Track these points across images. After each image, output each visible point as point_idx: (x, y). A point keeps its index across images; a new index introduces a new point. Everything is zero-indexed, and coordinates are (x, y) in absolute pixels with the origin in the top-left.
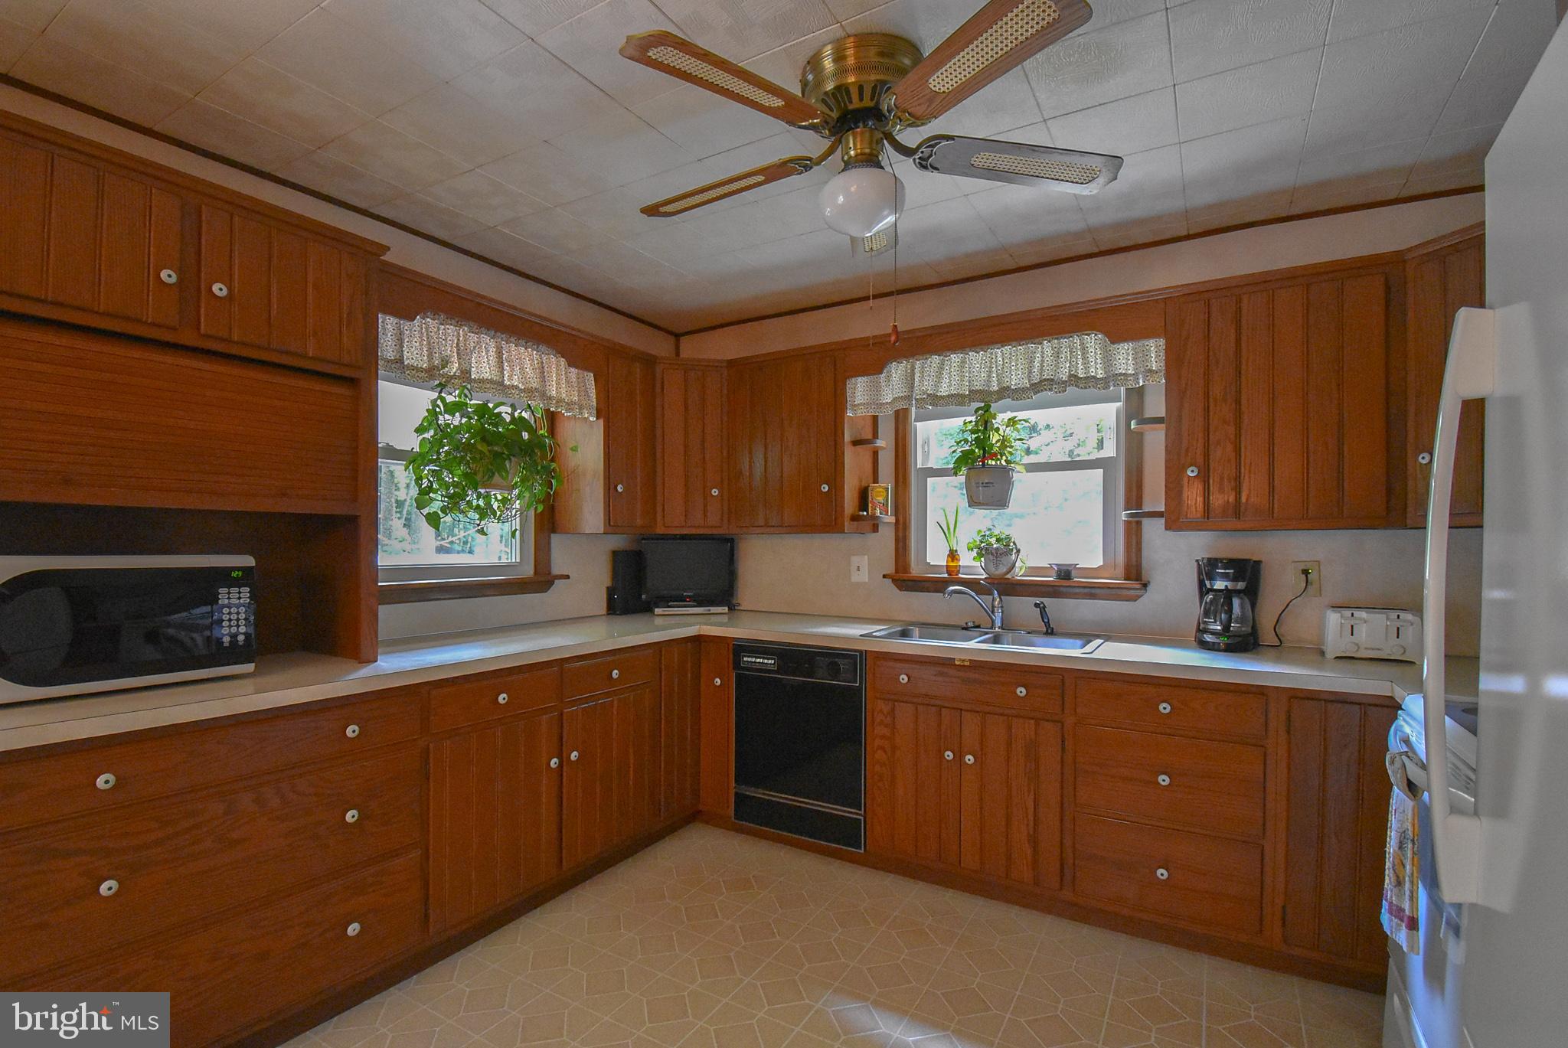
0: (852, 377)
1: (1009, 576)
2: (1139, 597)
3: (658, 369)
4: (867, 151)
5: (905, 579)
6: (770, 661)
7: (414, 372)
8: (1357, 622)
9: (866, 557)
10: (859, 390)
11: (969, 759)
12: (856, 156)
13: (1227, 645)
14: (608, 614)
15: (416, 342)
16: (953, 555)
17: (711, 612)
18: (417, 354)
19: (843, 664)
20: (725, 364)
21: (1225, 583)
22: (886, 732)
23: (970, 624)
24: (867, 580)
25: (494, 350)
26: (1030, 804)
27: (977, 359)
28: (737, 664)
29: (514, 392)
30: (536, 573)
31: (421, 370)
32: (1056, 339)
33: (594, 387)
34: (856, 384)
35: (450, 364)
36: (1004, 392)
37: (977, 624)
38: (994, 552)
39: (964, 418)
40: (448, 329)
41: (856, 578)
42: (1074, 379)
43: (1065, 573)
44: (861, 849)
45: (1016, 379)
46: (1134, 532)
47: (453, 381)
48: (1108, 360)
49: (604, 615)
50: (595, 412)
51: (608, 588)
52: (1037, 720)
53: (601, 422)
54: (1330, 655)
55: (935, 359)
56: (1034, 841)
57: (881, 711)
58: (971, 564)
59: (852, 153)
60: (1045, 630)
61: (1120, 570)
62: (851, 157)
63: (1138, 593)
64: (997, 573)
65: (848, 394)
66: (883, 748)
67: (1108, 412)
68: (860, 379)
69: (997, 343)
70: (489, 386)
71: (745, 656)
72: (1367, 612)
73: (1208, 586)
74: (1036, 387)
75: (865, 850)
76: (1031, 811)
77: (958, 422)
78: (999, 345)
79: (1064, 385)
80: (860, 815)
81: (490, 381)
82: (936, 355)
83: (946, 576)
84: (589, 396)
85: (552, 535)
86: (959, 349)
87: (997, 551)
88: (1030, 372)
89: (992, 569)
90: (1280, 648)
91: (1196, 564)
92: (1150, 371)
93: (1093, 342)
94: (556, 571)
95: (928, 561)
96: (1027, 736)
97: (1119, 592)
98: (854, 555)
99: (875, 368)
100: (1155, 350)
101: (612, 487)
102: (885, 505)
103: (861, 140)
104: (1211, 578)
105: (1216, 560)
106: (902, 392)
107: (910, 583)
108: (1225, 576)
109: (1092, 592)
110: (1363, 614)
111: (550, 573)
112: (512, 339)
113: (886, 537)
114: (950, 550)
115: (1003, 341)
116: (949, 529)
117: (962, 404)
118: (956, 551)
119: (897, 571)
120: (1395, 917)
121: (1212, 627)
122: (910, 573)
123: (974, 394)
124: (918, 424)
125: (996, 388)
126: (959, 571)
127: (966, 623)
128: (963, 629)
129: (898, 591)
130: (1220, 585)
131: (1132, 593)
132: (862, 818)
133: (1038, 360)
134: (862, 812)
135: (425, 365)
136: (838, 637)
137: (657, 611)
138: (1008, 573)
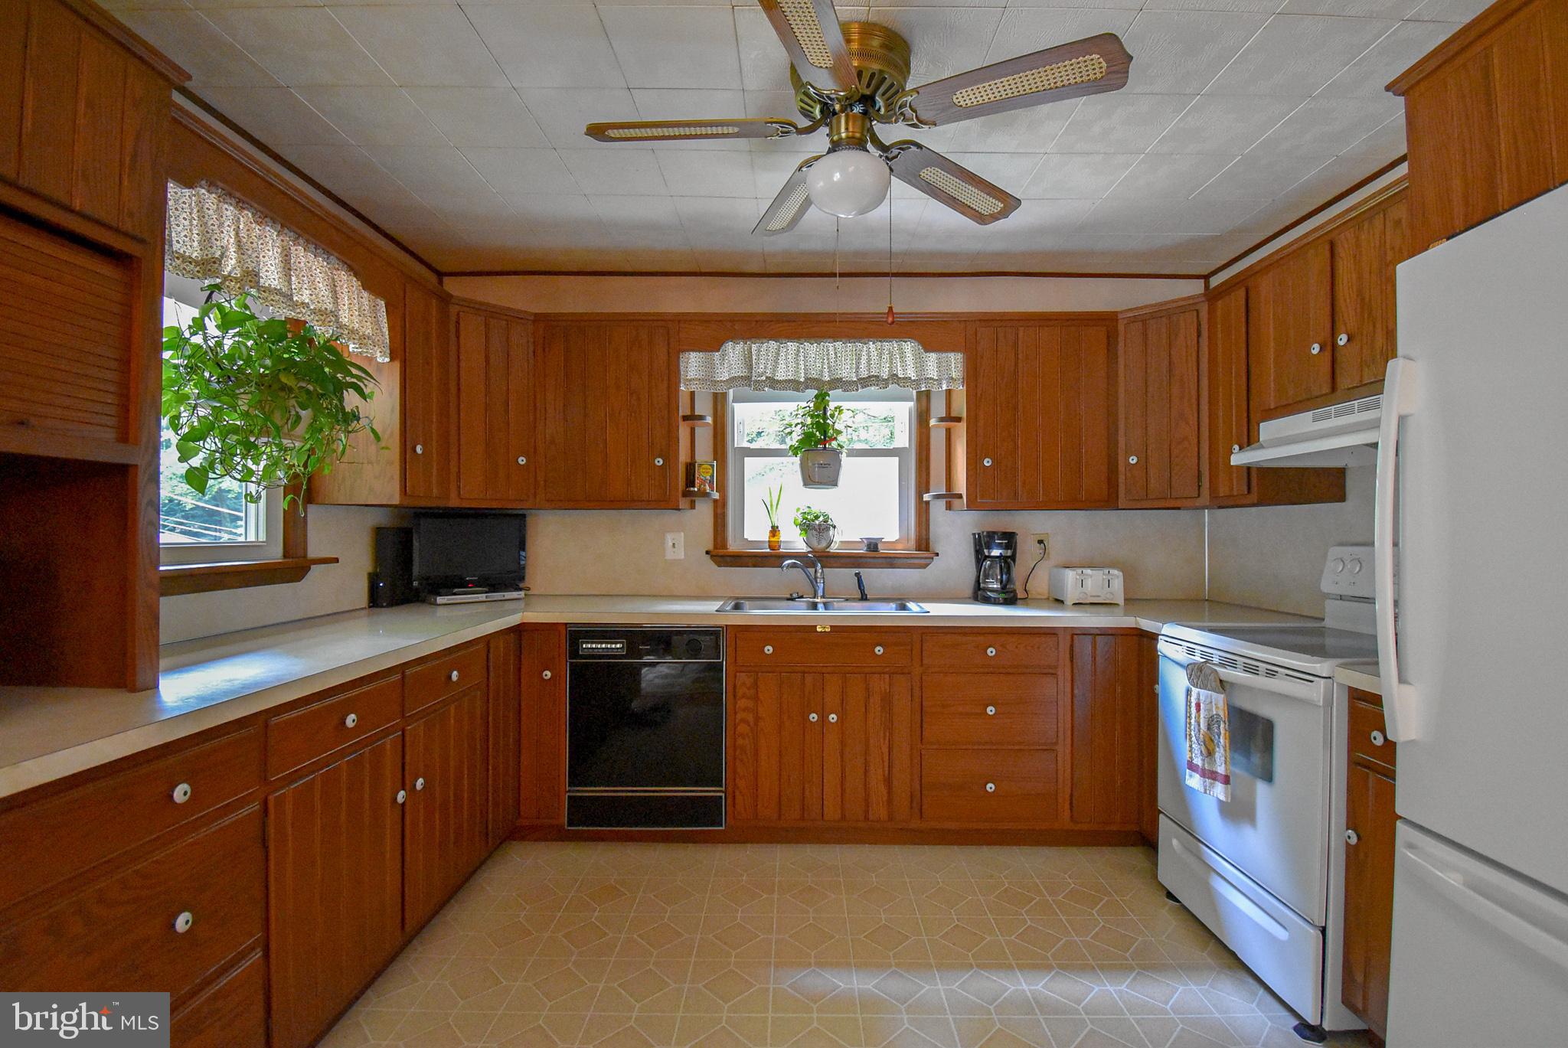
0: (684, 351)
1: (828, 550)
2: (927, 565)
3: (453, 310)
4: (858, 135)
5: (723, 556)
6: (618, 646)
7: (178, 262)
8: (1086, 577)
9: (682, 534)
10: (692, 364)
11: (833, 718)
12: (848, 137)
13: (1005, 599)
14: (370, 607)
15: (184, 219)
16: (774, 531)
17: (506, 598)
18: (186, 236)
19: (704, 642)
20: (532, 318)
21: (1000, 551)
22: (751, 704)
23: (795, 596)
24: (683, 557)
25: (279, 251)
26: (885, 750)
27: (812, 349)
28: (574, 652)
29: (304, 311)
30: (285, 556)
31: (190, 260)
32: (880, 341)
33: (385, 320)
34: (688, 359)
35: (225, 259)
36: (837, 383)
37: (800, 594)
38: (817, 527)
39: (797, 403)
40: (227, 209)
41: (670, 555)
42: (894, 378)
43: (873, 545)
44: (721, 825)
45: (846, 372)
46: (923, 509)
47: (227, 283)
48: (920, 366)
49: (365, 608)
50: (388, 351)
51: (369, 574)
52: (891, 674)
53: (397, 365)
54: (1069, 602)
55: (773, 344)
56: (888, 781)
57: (744, 684)
58: (795, 540)
59: (844, 135)
60: (860, 596)
61: (912, 543)
62: (841, 139)
63: (928, 561)
64: (819, 546)
65: (682, 368)
66: (747, 723)
67: (903, 411)
68: (693, 355)
69: (829, 337)
70: (277, 298)
71: (584, 643)
72: (1092, 570)
73: (987, 554)
74: (865, 382)
75: (726, 826)
76: (886, 758)
77: (791, 407)
78: (831, 340)
79: (885, 383)
80: (721, 791)
81: (278, 292)
82: (774, 340)
83: (768, 550)
84: (382, 332)
85: (308, 505)
86: (796, 338)
87: (815, 526)
88: (858, 368)
89: (815, 544)
90: (1026, 601)
91: (972, 537)
92: (952, 378)
93: (909, 347)
94: (313, 552)
95: (745, 537)
96: (883, 689)
97: (909, 561)
98: (668, 532)
99: (713, 345)
100: (955, 362)
101: (409, 447)
102: (711, 483)
103: (853, 125)
104: (989, 548)
105: (994, 533)
106: (742, 372)
107: (728, 559)
108: (1000, 546)
109: (891, 562)
110: (1088, 571)
111: (305, 556)
112: (301, 241)
113: (704, 512)
114: (772, 527)
115: (835, 337)
116: (772, 505)
117: (797, 390)
118: (777, 527)
119: (715, 547)
120: (1208, 778)
121: (990, 586)
122: (727, 549)
123: (810, 382)
124: (735, 404)
125: (827, 379)
126: (780, 546)
127: (791, 595)
128: (788, 599)
129: (716, 567)
130: (996, 552)
131: (923, 561)
132: (723, 795)
133: (864, 358)
134: (723, 789)
135: (195, 254)
136: (697, 615)
137: (440, 600)
138: (827, 548)
